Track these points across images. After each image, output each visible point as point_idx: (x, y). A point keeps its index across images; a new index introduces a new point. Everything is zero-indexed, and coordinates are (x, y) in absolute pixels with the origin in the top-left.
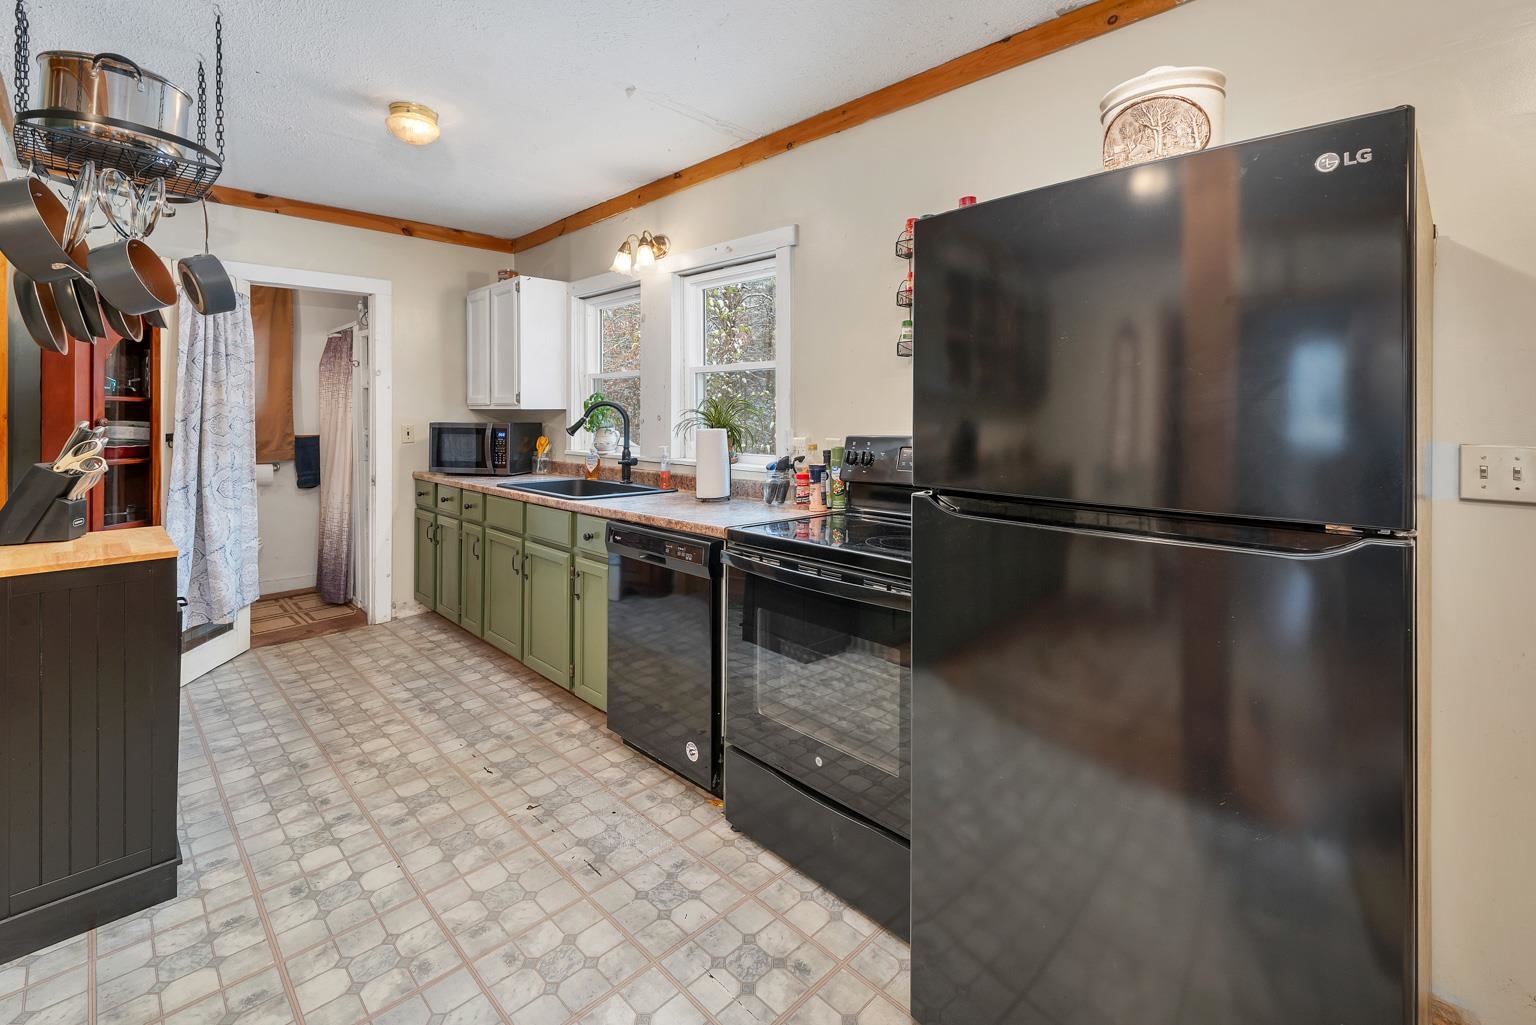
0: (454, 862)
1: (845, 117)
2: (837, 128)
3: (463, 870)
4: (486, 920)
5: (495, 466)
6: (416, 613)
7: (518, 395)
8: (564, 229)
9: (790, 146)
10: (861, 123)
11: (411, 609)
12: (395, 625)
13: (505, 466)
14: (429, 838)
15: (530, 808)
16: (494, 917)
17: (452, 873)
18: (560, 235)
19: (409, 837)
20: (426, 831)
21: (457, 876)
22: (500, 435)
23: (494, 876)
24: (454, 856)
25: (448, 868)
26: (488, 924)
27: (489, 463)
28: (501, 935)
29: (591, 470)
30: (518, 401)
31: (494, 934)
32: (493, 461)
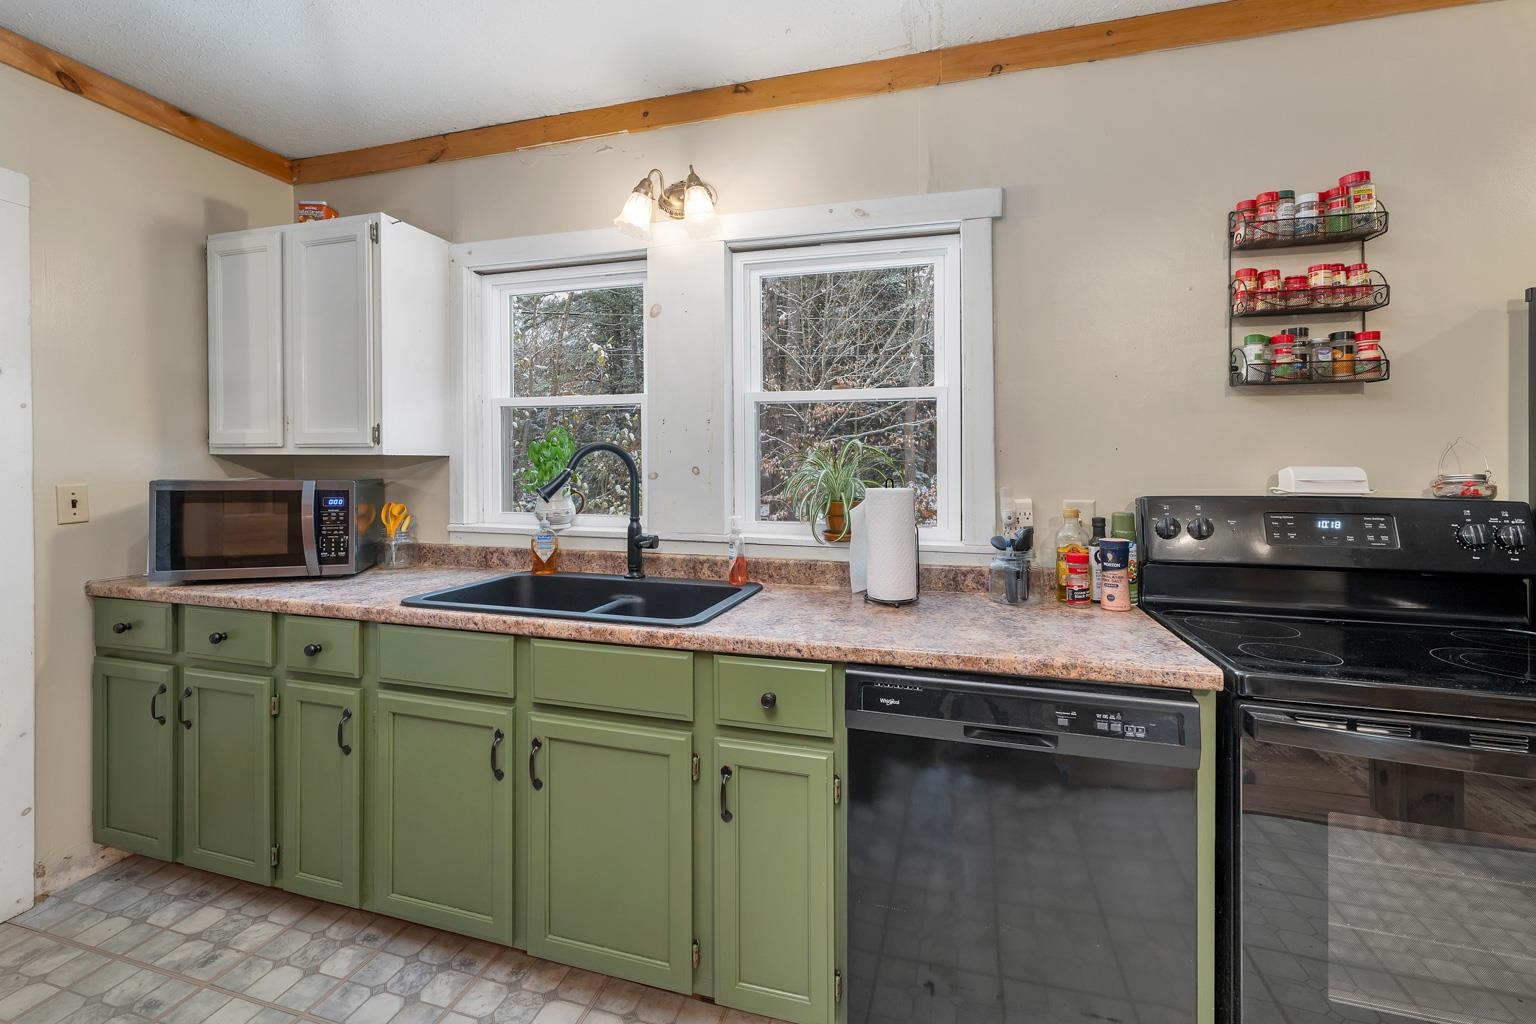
1: (1111, 40)
2: (1092, 55)
5: (321, 561)
6: (94, 870)
7: (377, 429)
8: (443, 151)
9: (997, 69)
10: (1135, 54)
11: (83, 864)
12: (50, 915)
13: (345, 560)
18: (431, 161)
22: (333, 502)
27: (311, 555)
29: (544, 559)
30: (377, 440)
32: (319, 551)
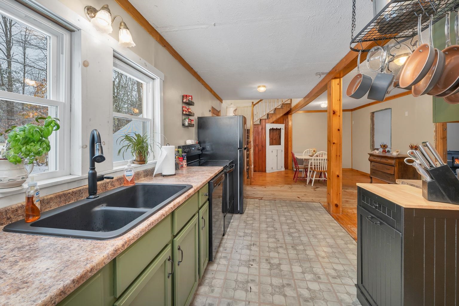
0: (279, 262)
3: (278, 259)
4: (279, 248)
14: (282, 273)
15: (252, 265)
16: (277, 248)
17: (281, 260)
19: (287, 277)
20: (282, 275)
21: (280, 259)
23: (272, 254)
24: (278, 264)
25: (281, 262)
26: (279, 247)
28: (278, 244)
31: (279, 245)
